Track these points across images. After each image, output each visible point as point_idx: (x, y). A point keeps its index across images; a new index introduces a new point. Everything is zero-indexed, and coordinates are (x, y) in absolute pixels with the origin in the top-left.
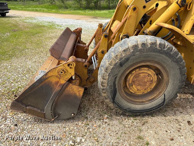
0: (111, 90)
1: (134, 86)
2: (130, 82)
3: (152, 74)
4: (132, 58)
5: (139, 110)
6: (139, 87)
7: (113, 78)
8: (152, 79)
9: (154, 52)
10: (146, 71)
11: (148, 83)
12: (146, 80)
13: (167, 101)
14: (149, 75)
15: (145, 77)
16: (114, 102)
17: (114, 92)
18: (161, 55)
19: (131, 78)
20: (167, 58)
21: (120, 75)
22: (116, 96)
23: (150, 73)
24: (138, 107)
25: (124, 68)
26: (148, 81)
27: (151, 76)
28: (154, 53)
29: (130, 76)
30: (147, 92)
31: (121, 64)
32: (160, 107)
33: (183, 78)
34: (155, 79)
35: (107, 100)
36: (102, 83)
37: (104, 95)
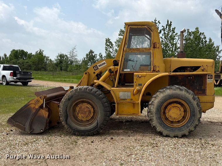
0: (64, 115)
1: (79, 114)
2: (78, 112)
3: (89, 107)
4: (74, 96)
5: (83, 131)
6: (82, 115)
7: (65, 107)
8: (89, 110)
9: (85, 93)
10: (86, 105)
12: (86, 110)
13: (99, 124)
14: (87, 107)
15: (85, 108)
16: (67, 124)
17: (67, 116)
18: (89, 94)
19: (77, 109)
21: (69, 106)
22: (68, 119)
24: (82, 128)
25: (71, 101)
26: (87, 111)
27: (89, 108)
29: (77, 107)
30: (88, 119)
31: (69, 99)
32: (96, 128)
33: (106, 110)
34: (92, 110)
35: (63, 123)
36: (60, 110)
37: (61, 118)
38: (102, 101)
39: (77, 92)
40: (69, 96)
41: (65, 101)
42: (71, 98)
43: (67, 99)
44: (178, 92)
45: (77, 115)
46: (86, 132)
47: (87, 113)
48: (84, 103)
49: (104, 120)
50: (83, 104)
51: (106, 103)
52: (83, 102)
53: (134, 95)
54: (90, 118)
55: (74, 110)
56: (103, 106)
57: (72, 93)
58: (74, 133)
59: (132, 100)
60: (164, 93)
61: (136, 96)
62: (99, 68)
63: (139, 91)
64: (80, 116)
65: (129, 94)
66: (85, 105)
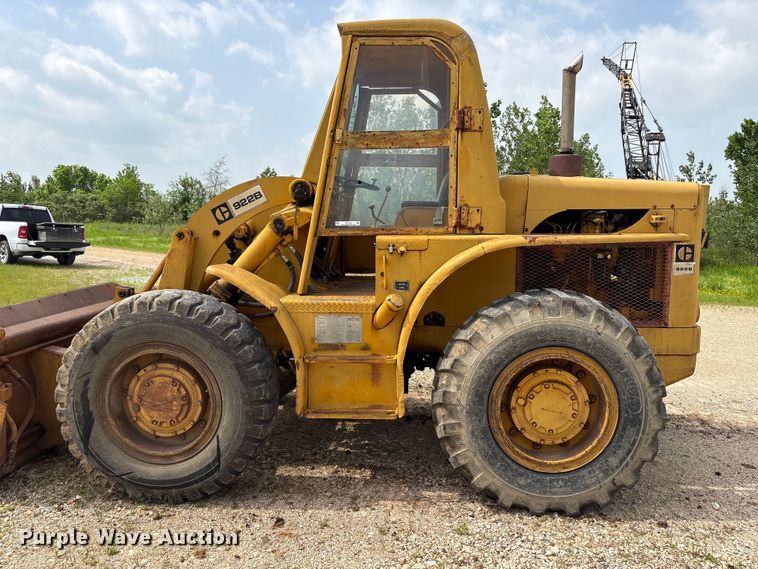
0: (77, 414)
1: (142, 410)
2: (136, 400)
3: (184, 381)
4: (117, 334)
5: (157, 482)
6: (155, 414)
7: (80, 384)
8: (184, 393)
9: (165, 322)
10: (169, 373)
11: (174, 403)
12: (169, 395)
13: (225, 456)
14: (175, 381)
15: (164, 386)
16: (87, 452)
17: (87, 422)
18: (182, 329)
19: (135, 387)
21: (95, 376)
22: (93, 433)
23: (179, 377)
24: (156, 472)
26: (175, 399)
27: (182, 384)
28: (166, 325)
29: (134, 382)
30: (182, 431)
31: (95, 349)
32: (212, 473)
33: (255, 393)
34: (196, 394)
35: (72, 447)
36: (58, 395)
37: (64, 429)
38: (238, 357)
39: (128, 319)
40: (95, 335)
41: (78, 357)
42: (104, 344)
43: (89, 347)
44: (567, 320)
45: (133, 413)
46: (171, 488)
47: (176, 406)
48: (161, 365)
49: (246, 438)
50: (157, 368)
51: (256, 366)
52: (160, 359)
53: (375, 328)
54: (188, 428)
55: (123, 392)
56: (243, 377)
57: (110, 322)
58: (120, 492)
59: (366, 348)
60: (507, 325)
61: (386, 334)
62: (236, 213)
63: (398, 315)
64: (146, 420)
65: (357, 324)
66: (168, 370)
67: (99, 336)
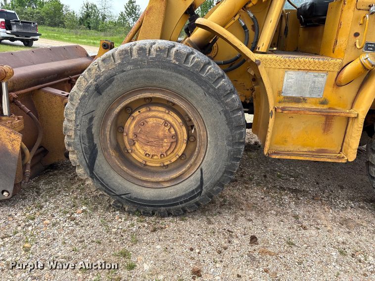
0: (83, 146)
1: (137, 145)
2: (131, 136)
3: (173, 123)
4: (119, 76)
5: (150, 201)
6: (148, 149)
7: (86, 120)
8: (173, 133)
9: (164, 68)
10: (161, 115)
11: (165, 140)
12: (161, 133)
13: (207, 184)
14: (166, 123)
15: (157, 126)
16: (92, 175)
17: (92, 152)
18: (180, 76)
19: (131, 126)
20: (194, 85)
21: (98, 114)
22: (97, 161)
23: (169, 119)
24: (148, 193)
25: (105, 99)
26: (166, 137)
27: (172, 126)
28: (165, 71)
29: (129, 121)
30: (169, 163)
31: (99, 90)
32: (195, 197)
33: (237, 136)
34: (183, 133)
35: (80, 171)
36: (66, 129)
37: (72, 157)
38: (227, 104)
39: (129, 63)
40: (98, 77)
41: (83, 97)
42: (107, 85)
43: (92, 88)
45: (128, 147)
46: (160, 206)
47: (166, 143)
48: (153, 108)
49: (226, 172)
50: (150, 110)
51: (240, 113)
52: (150, 102)
54: (173, 160)
55: (119, 128)
56: (229, 122)
57: (111, 66)
58: (119, 207)
59: (324, 103)
61: (347, 92)
64: (139, 152)
65: (321, 81)
66: (159, 114)
67: (102, 78)
